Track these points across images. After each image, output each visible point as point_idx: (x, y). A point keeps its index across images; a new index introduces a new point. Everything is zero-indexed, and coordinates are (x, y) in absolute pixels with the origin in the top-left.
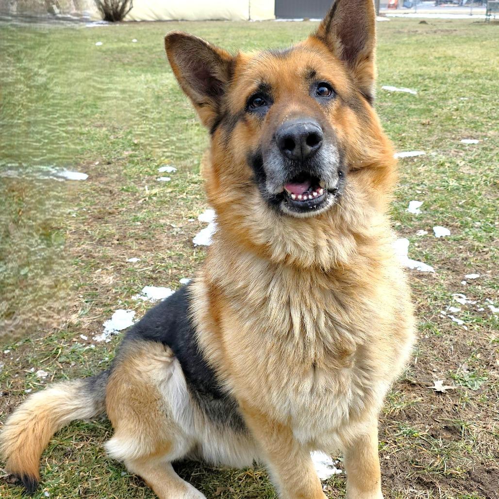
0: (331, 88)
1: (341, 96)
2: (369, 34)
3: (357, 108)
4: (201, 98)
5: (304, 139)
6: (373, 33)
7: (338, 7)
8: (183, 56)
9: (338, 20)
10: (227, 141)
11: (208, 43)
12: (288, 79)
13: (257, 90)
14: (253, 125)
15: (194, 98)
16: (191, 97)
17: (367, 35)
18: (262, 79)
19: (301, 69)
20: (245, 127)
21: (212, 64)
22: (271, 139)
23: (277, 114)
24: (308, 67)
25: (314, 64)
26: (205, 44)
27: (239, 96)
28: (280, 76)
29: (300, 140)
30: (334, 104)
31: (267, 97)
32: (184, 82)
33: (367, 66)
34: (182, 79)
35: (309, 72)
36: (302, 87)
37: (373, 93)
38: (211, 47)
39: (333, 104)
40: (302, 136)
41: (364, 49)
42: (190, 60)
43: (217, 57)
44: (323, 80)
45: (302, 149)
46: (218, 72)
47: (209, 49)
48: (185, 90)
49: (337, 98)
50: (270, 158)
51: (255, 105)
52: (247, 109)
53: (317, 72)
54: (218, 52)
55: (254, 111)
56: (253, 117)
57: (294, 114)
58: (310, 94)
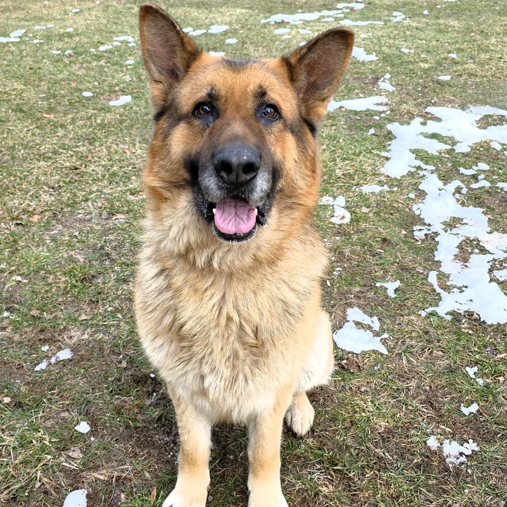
0: (276, 108)
1: (285, 121)
3: (299, 136)
4: (157, 76)
5: (241, 167)
9: (312, 56)
11: (178, 28)
12: (237, 94)
13: (205, 98)
14: (195, 129)
15: (151, 72)
17: (332, 80)
18: (212, 88)
19: (252, 87)
20: (186, 131)
21: (176, 48)
22: (209, 157)
23: (219, 133)
24: (261, 87)
26: (175, 27)
27: (188, 99)
28: (231, 89)
29: (238, 167)
30: (277, 126)
31: (214, 107)
32: (147, 55)
33: (319, 106)
34: (146, 51)
35: (259, 91)
36: (250, 105)
38: (180, 32)
40: (239, 165)
41: (324, 91)
44: (272, 102)
45: (237, 176)
46: (179, 58)
48: (145, 62)
49: (281, 121)
50: (206, 175)
51: (201, 112)
52: (193, 113)
53: (269, 93)
54: (185, 40)
55: (199, 118)
56: (197, 122)
57: (235, 138)
58: (255, 114)
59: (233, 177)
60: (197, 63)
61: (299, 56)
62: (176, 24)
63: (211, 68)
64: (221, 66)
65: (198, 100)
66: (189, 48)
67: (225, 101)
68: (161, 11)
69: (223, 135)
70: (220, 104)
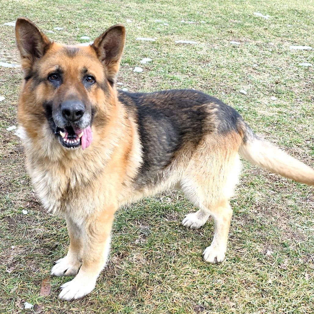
0: (93, 78)
1: (98, 83)
2: (120, 51)
3: (105, 89)
4: (26, 54)
5: (75, 113)
6: (122, 51)
7: (108, 35)
8: (24, 31)
9: (106, 41)
10: (33, 89)
11: (40, 31)
13: (55, 71)
14: (50, 88)
15: (22, 52)
16: (21, 52)
17: (118, 51)
18: (59, 66)
19: (80, 68)
20: (45, 87)
21: (38, 41)
22: (58, 105)
23: (63, 93)
24: (85, 67)
25: (88, 66)
26: (38, 31)
27: (45, 70)
31: (60, 77)
32: (20, 43)
33: (114, 65)
35: (84, 69)
36: (79, 77)
37: (115, 79)
38: (41, 33)
39: (93, 87)
41: (116, 57)
42: (27, 33)
43: (42, 39)
44: (91, 75)
46: (39, 46)
47: (39, 33)
48: (18, 47)
49: (96, 84)
50: (57, 115)
51: (53, 78)
52: (48, 78)
53: (89, 70)
54: (43, 37)
55: (52, 82)
56: (50, 84)
57: (72, 97)
58: (82, 82)
59: (71, 117)
60: (50, 51)
61: (99, 43)
62: (38, 29)
63: (57, 54)
64: (63, 54)
65: (51, 72)
66: (45, 41)
67: (66, 74)
68: (30, 22)
69: (65, 95)
70: (63, 75)
